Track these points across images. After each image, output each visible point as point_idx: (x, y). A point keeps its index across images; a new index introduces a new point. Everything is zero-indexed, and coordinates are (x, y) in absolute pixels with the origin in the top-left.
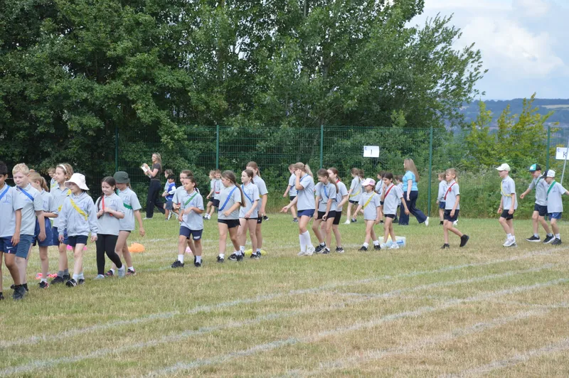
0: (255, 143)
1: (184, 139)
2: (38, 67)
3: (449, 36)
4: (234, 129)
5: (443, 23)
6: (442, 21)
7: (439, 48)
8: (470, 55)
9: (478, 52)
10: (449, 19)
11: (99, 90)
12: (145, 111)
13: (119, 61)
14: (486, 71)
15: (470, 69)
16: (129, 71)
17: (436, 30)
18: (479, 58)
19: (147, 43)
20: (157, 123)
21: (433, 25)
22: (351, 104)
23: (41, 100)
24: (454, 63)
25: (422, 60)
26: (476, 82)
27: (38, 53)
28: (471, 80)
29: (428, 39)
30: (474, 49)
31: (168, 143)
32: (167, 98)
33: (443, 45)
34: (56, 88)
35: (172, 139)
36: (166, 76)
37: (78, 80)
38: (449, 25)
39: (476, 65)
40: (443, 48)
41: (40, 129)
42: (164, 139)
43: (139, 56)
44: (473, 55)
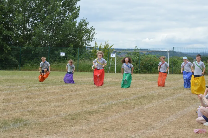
0: (31, 51)
1: (11, 50)
4: (25, 47)
5: (85, 20)
6: (84, 20)
7: (84, 27)
8: (92, 29)
9: (94, 29)
10: (86, 20)
14: (96, 33)
17: (83, 22)
18: (94, 30)
21: (82, 21)
24: (88, 31)
25: (79, 29)
26: (94, 37)
28: (93, 36)
29: (81, 25)
30: (93, 28)
31: (6, 51)
33: (85, 26)
35: (7, 50)
38: (86, 21)
39: (93, 32)
40: (85, 27)
42: (5, 50)
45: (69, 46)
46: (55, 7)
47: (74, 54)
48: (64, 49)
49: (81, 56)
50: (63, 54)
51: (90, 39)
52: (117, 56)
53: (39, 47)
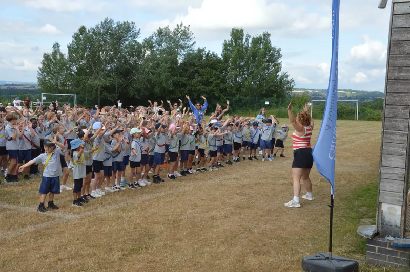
2: (194, 84)
3: (287, 76)
4: (237, 97)
6: (285, 73)
10: (287, 73)
11: (207, 89)
12: (217, 94)
13: (212, 82)
14: (296, 84)
15: (292, 84)
16: (214, 84)
19: (219, 78)
20: (220, 96)
21: (283, 74)
22: (264, 92)
23: (195, 91)
24: (288, 82)
25: (281, 81)
27: (194, 81)
28: (293, 87)
29: (282, 77)
30: (293, 79)
32: (222, 91)
34: (198, 88)
36: (222, 86)
37: (203, 86)
40: (286, 79)
41: (195, 98)
42: (221, 99)
43: (216, 81)
44: (293, 81)
45: (272, 96)
46: (261, 63)
47: (277, 103)
48: (268, 98)
49: (283, 105)
50: (267, 103)
51: (290, 89)
52: (313, 105)
53: (248, 97)
